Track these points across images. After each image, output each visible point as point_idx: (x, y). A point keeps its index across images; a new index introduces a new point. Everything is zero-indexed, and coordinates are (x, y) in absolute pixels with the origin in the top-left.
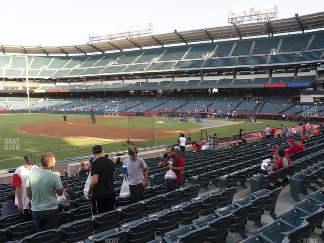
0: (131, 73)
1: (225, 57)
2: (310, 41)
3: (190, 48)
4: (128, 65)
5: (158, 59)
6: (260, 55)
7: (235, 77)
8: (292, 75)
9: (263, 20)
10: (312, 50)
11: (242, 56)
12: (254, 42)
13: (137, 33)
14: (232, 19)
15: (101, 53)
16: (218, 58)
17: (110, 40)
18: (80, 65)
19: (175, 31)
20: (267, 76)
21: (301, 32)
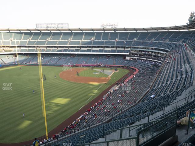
0: (62, 46)
1: (100, 41)
2: (129, 36)
3: (84, 34)
4: (58, 41)
5: (71, 39)
6: (112, 41)
7: (104, 49)
8: (123, 49)
9: (113, 28)
10: (129, 41)
11: (106, 41)
12: (109, 34)
13: (61, 27)
14: (102, 26)
15: (39, 32)
16: (97, 41)
17: (47, 28)
18: (31, 39)
19: (80, 28)
20: (115, 49)
21: (125, 31)
